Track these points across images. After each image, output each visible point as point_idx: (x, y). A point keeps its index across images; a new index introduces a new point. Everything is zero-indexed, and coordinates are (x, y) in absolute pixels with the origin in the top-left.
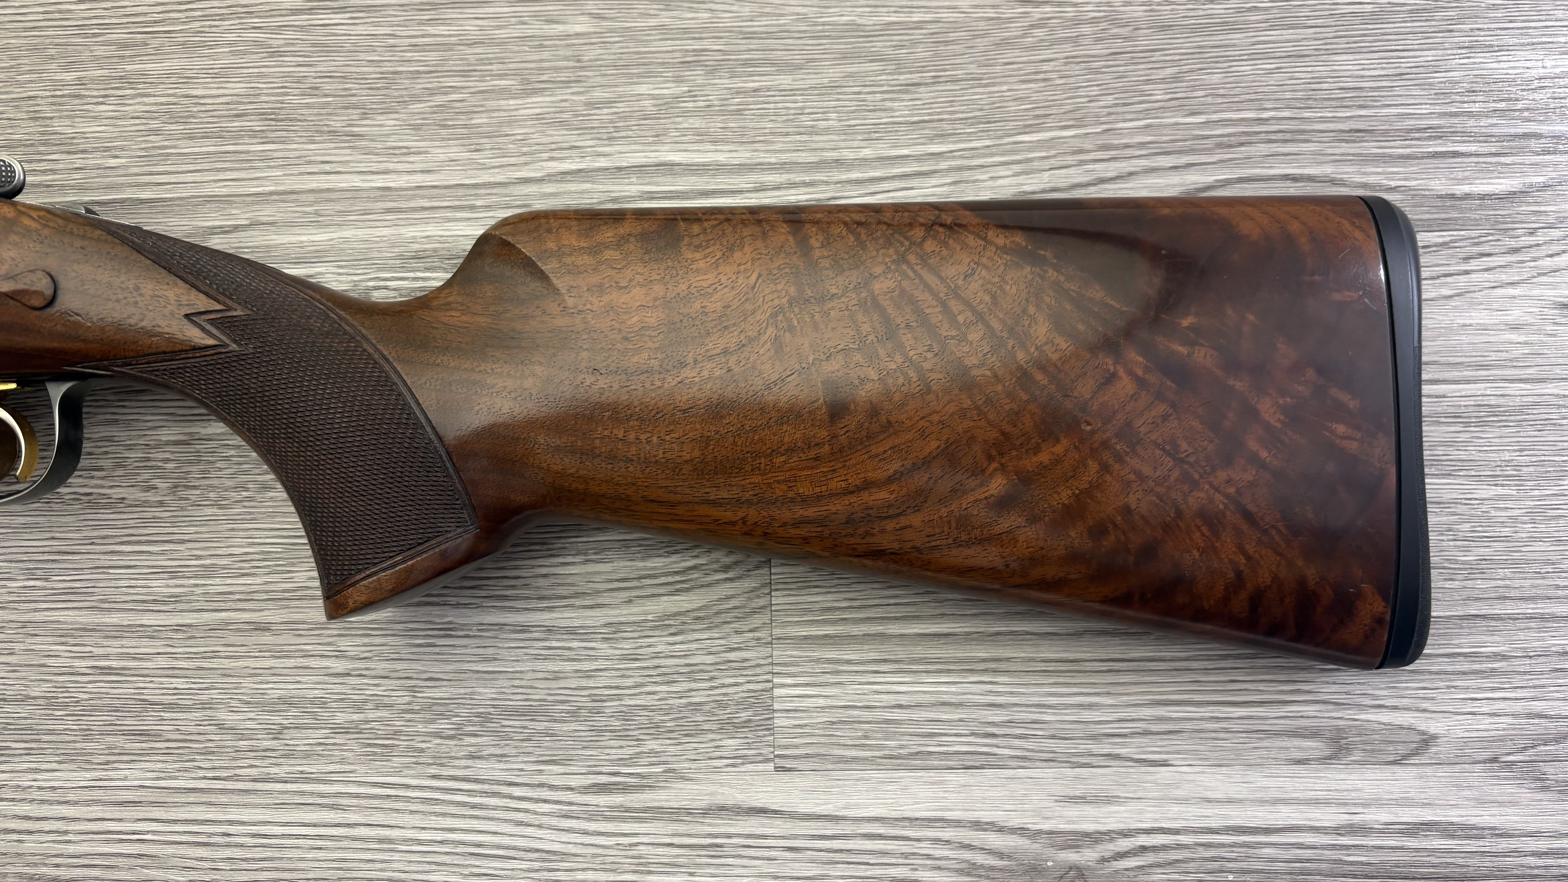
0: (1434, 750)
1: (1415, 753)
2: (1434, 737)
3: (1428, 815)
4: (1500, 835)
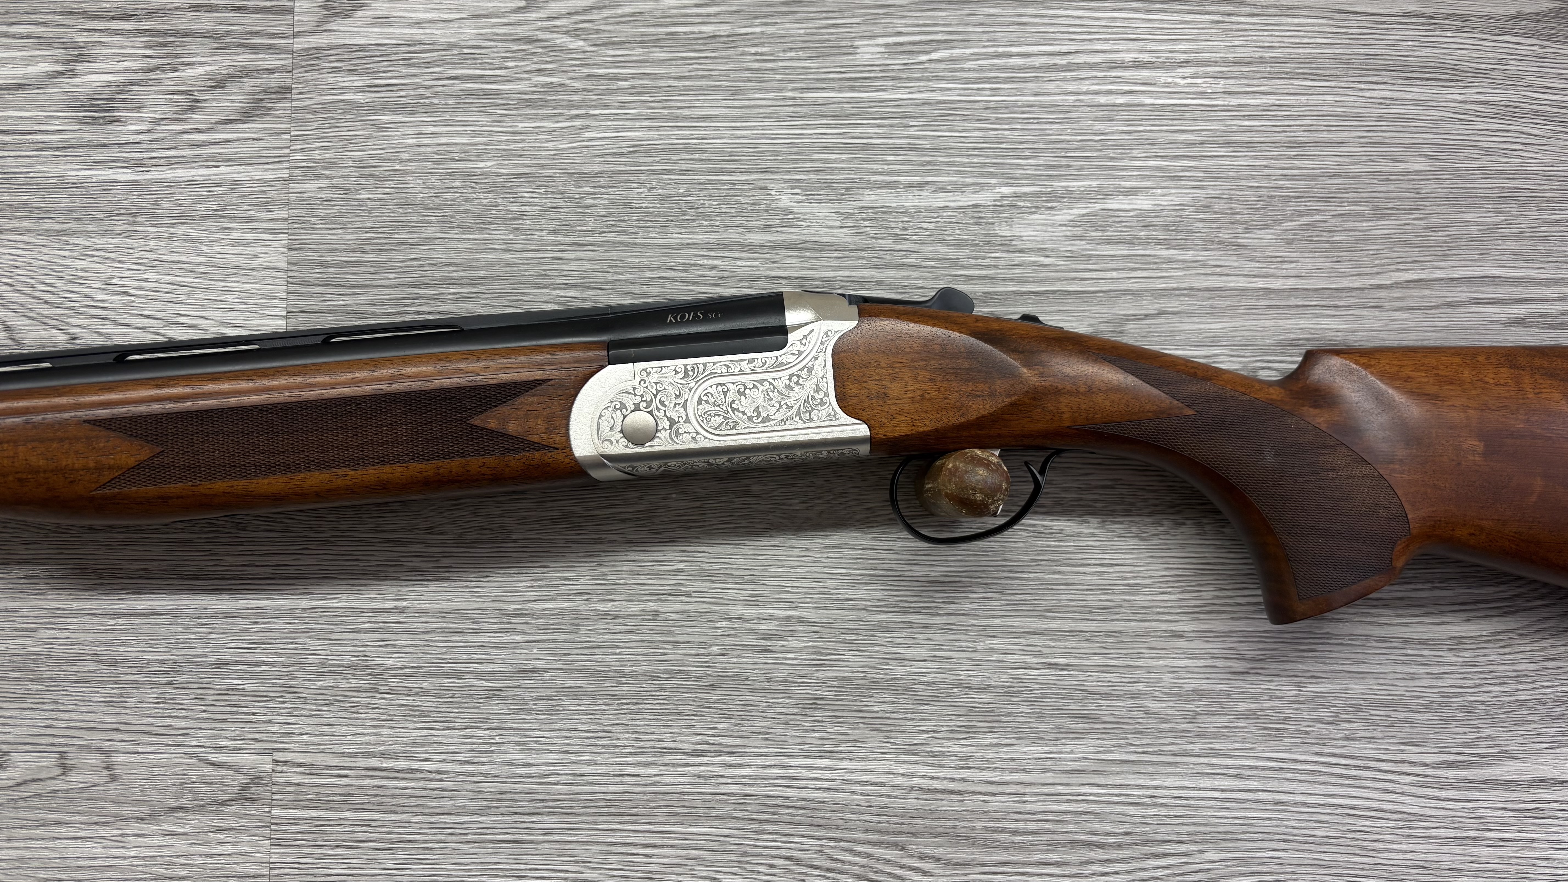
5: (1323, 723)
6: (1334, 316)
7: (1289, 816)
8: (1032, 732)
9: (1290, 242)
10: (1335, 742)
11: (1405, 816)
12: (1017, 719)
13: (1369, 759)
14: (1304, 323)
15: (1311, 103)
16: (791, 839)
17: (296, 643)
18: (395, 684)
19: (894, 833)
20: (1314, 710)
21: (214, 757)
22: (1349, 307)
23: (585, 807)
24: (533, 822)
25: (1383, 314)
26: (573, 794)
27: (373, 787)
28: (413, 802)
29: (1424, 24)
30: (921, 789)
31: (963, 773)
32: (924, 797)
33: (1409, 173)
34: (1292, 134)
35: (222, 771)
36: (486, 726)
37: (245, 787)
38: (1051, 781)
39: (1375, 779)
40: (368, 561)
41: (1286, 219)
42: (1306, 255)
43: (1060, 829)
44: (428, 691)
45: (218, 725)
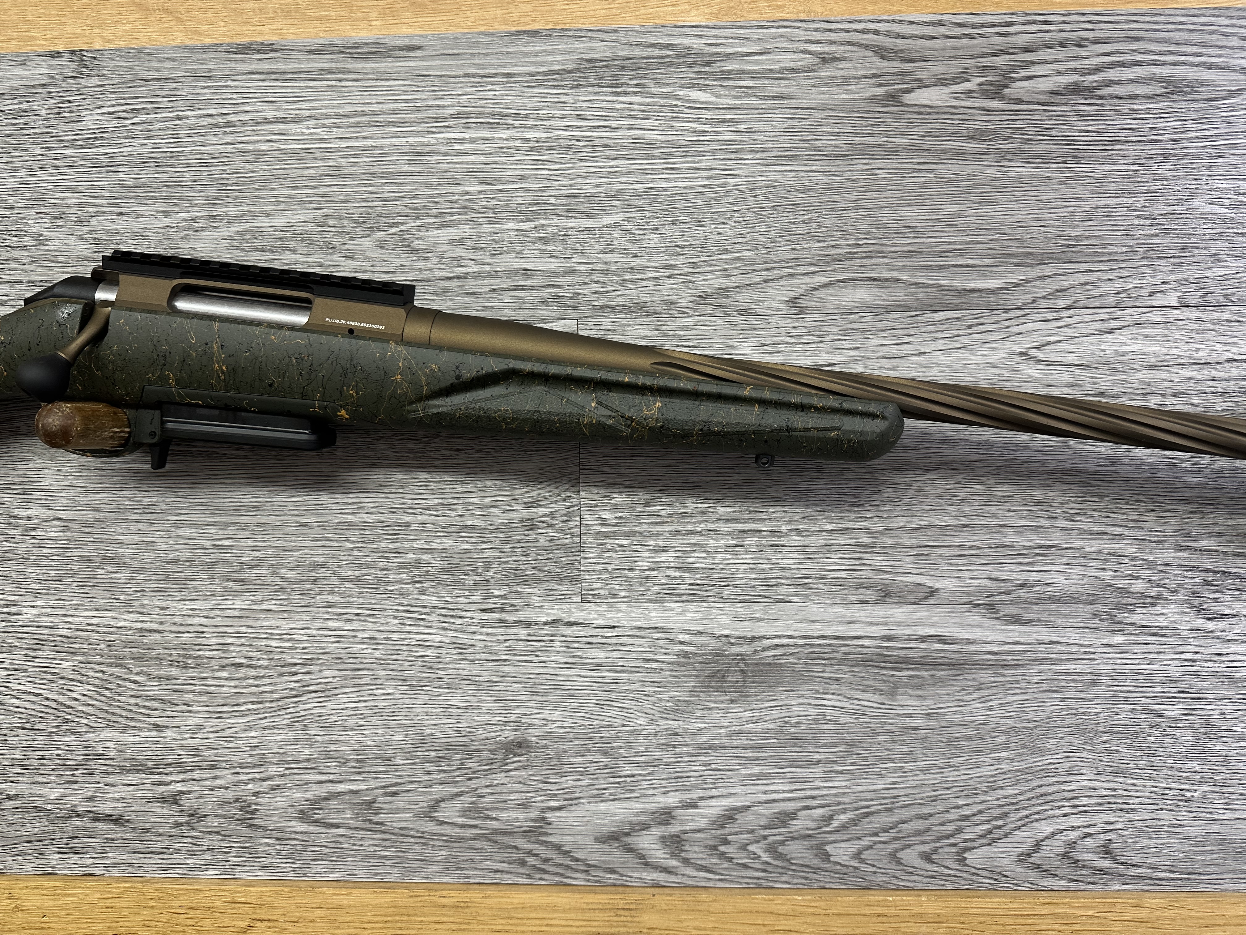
0: (937, 597)
1: (926, 598)
2: (937, 590)
3: (932, 631)
4: (972, 643)
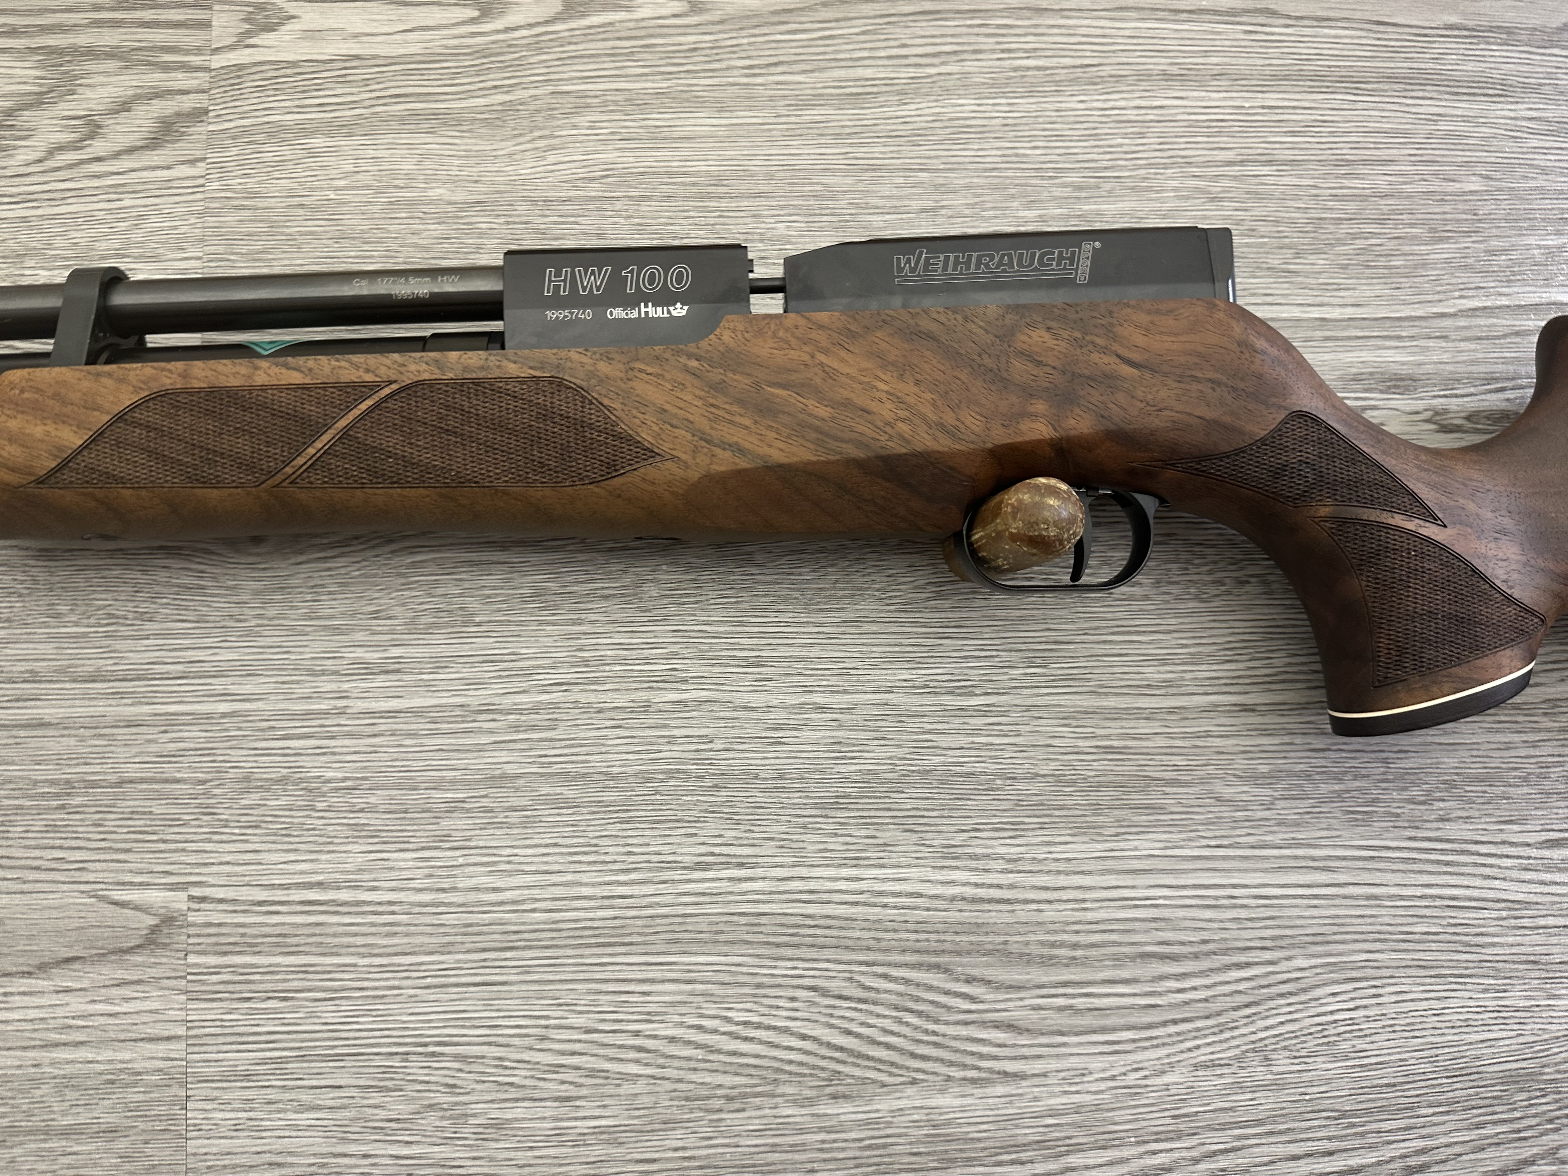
5: (1414, 803)
6: (1397, 347)
7: (1383, 911)
8: (1089, 827)
9: (1345, 267)
10: (1428, 825)
11: (1510, 905)
12: (1071, 813)
13: (1466, 842)
14: (1366, 356)
15: (1356, 119)
16: (815, 965)
17: (214, 755)
18: (335, 800)
19: (935, 952)
20: (1405, 789)
21: (117, 895)
22: (1412, 338)
23: (569, 937)
24: (506, 959)
25: (1450, 344)
26: (554, 922)
27: (310, 924)
28: (360, 940)
29: (1466, 37)
30: (964, 899)
31: (1012, 878)
32: (968, 907)
33: (1464, 193)
34: (1339, 152)
35: (126, 911)
36: (448, 845)
37: (154, 930)
38: (1114, 883)
39: (1476, 865)
40: (301, 653)
41: (1340, 242)
42: (1364, 281)
43: (1126, 940)
44: (376, 805)
45: (121, 857)
